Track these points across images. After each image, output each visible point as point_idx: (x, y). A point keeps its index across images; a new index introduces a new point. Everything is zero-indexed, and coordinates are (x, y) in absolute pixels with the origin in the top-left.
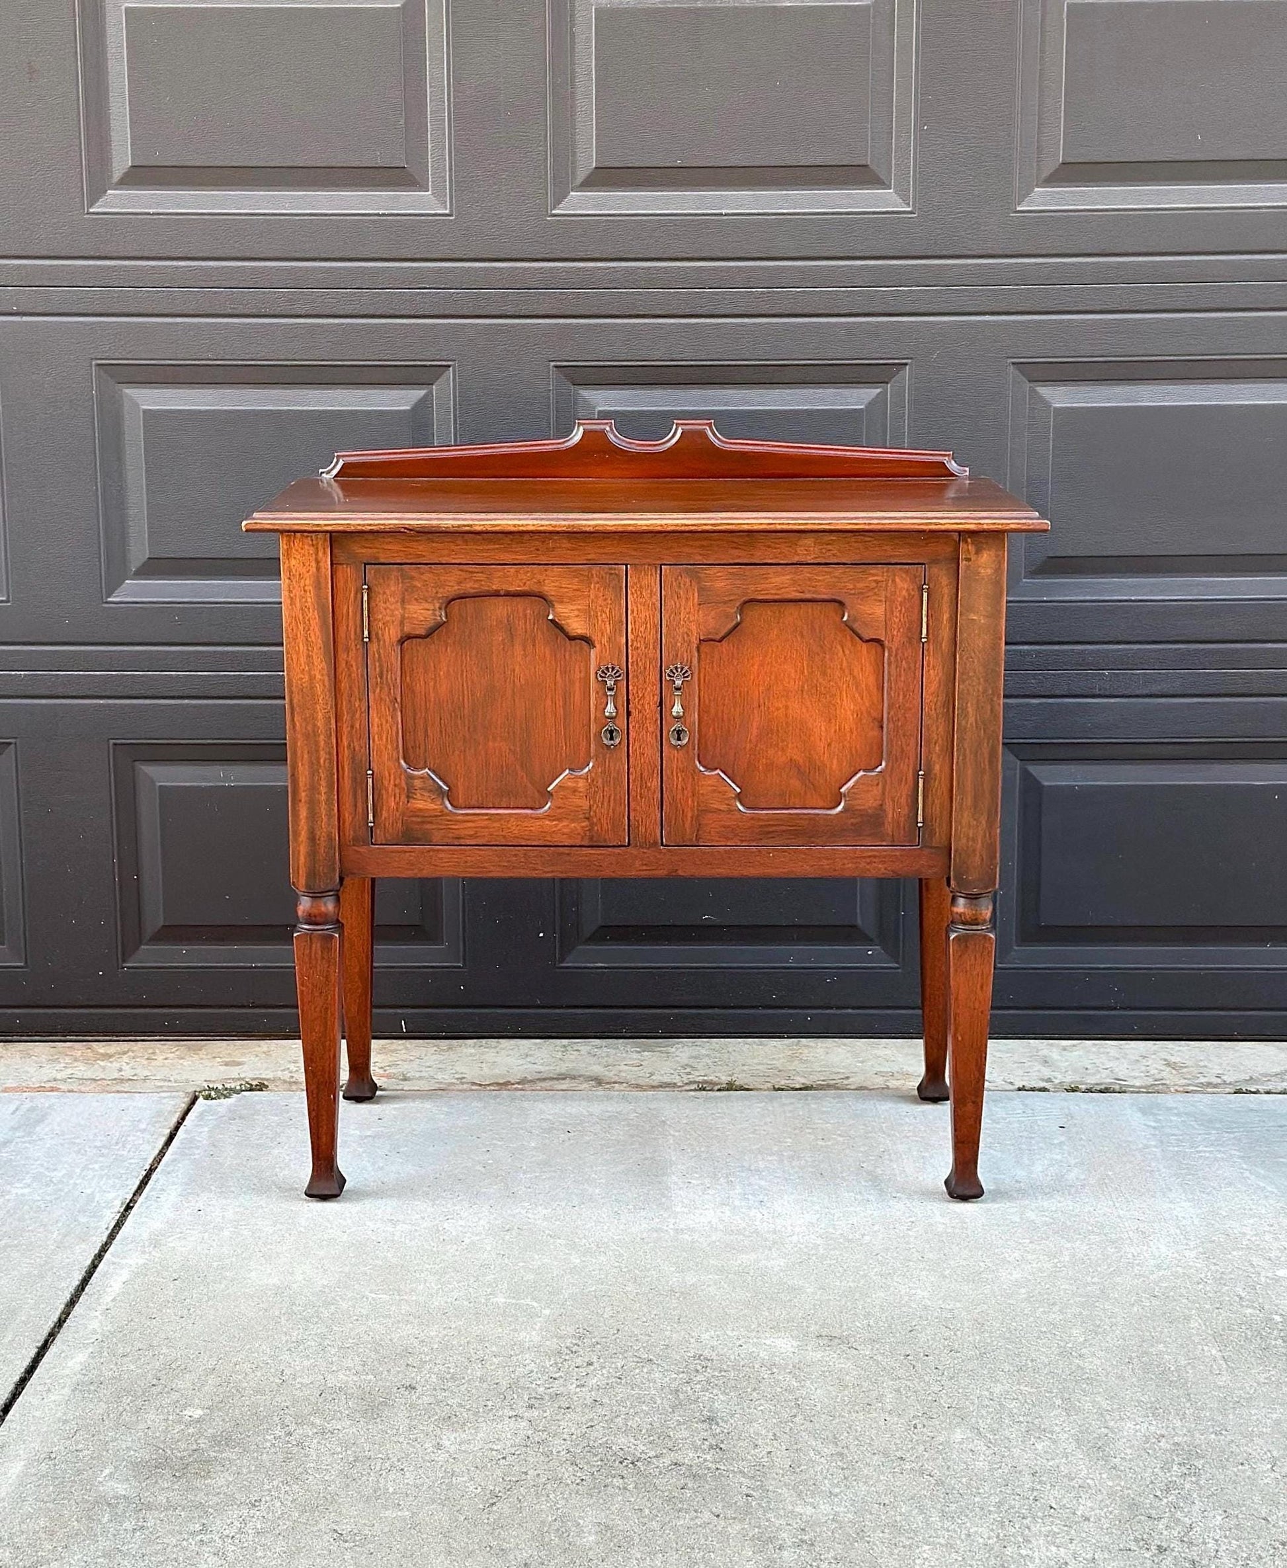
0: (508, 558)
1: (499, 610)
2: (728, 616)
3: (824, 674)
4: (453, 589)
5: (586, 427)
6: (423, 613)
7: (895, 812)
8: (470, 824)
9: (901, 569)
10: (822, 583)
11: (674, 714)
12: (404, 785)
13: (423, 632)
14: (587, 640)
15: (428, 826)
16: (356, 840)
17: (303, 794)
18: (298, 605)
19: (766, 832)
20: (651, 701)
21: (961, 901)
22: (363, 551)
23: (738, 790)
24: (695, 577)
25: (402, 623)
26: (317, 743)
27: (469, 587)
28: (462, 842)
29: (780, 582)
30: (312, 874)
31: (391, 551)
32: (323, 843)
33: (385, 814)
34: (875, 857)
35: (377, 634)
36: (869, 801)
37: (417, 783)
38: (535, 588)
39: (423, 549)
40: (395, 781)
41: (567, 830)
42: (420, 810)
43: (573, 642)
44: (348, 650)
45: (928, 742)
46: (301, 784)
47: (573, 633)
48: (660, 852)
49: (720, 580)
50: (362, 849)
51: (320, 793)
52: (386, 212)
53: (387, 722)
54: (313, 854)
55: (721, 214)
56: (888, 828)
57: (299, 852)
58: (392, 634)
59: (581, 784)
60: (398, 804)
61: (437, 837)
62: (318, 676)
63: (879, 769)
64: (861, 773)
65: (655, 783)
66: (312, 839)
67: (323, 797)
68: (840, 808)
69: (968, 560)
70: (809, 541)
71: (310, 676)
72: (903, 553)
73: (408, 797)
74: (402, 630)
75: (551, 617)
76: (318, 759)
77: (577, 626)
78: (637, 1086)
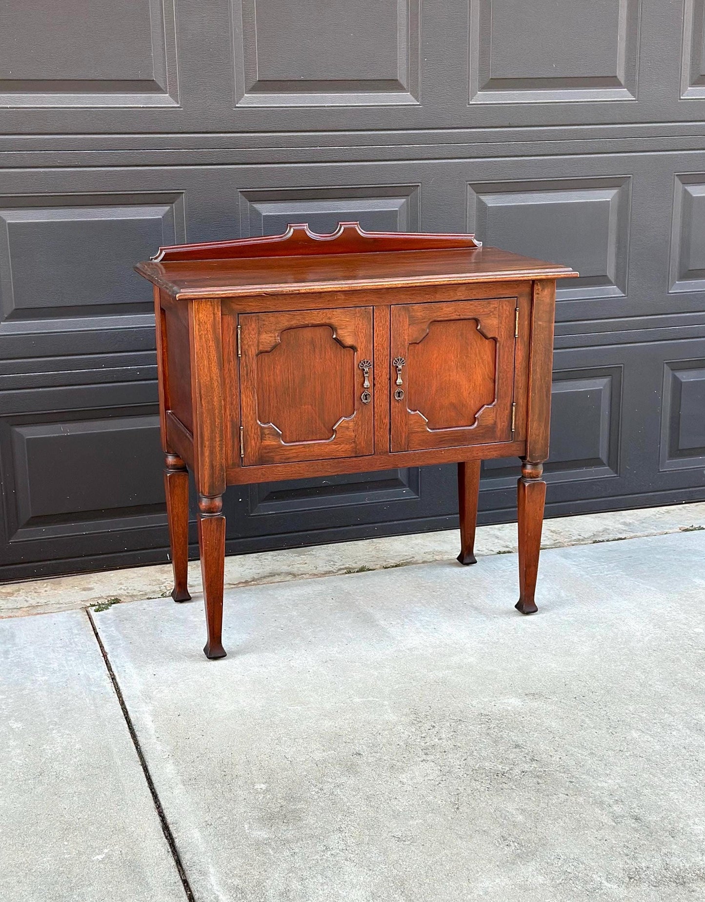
0: (313, 306)
1: (307, 334)
2: (424, 330)
3: (467, 356)
4: (286, 324)
5: (295, 228)
6: (268, 339)
7: (501, 425)
8: (294, 451)
9: (506, 301)
10: (469, 310)
11: (398, 383)
12: (259, 433)
13: (269, 349)
14: (353, 348)
15: (271, 454)
16: (234, 464)
17: (207, 443)
18: (204, 339)
19: (440, 441)
20: (385, 377)
21: (529, 467)
22: (237, 307)
23: (427, 421)
24: (407, 310)
25: (258, 346)
26: (214, 414)
27: (294, 323)
28: (289, 460)
29: (447, 311)
30: (212, 486)
31: (253, 306)
32: (218, 468)
33: (249, 450)
34: (492, 448)
35: (245, 352)
36: (490, 421)
37: (267, 431)
38: (328, 321)
39: (270, 305)
40: (255, 431)
41: (343, 449)
42: (269, 445)
43: (345, 349)
44: (229, 361)
45: (517, 388)
46: (206, 438)
47: (346, 345)
48: (389, 456)
49: (419, 311)
50: (238, 470)
51: (215, 441)
52: (145, 106)
53: (250, 400)
54: (212, 475)
55: (325, 107)
56: (498, 434)
57: (204, 475)
58: (253, 351)
59: (351, 424)
60: (256, 443)
61: (277, 458)
62: (215, 378)
63: (494, 403)
64: (486, 406)
65: (387, 421)
66: (212, 467)
67: (217, 444)
68: (475, 425)
69: (538, 294)
70: (463, 288)
71: (210, 377)
72: (507, 292)
73: (261, 439)
74: (258, 349)
75: (334, 336)
76: (214, 423)
77: (349, 341)
78: (315, 575)
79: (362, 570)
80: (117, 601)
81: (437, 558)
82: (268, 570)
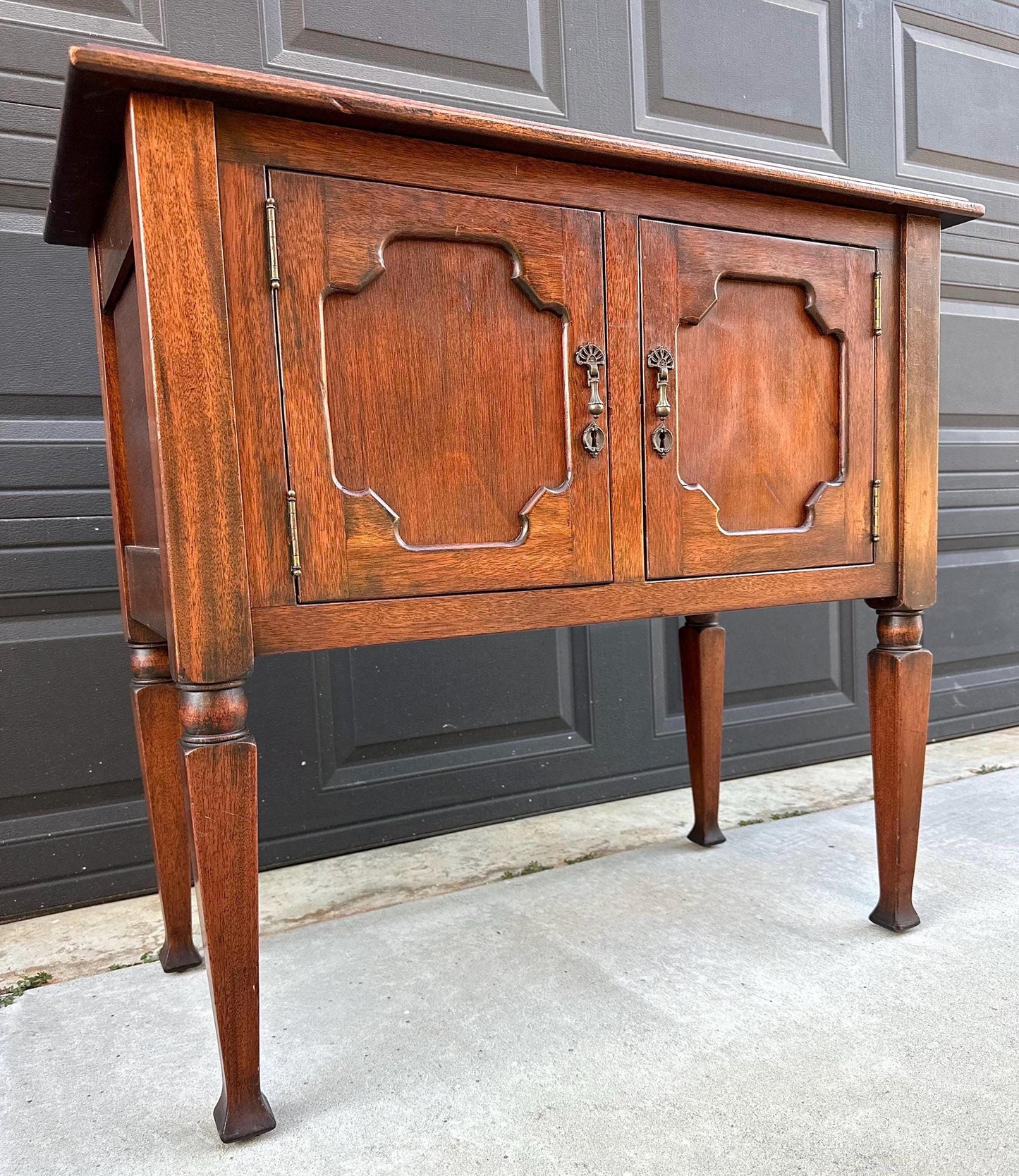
6: (353, 252)
8: (431, 566)
11: (658, 411)
12: (340, 513)
13: (357, 285)
15: (377, 571)
16: (274, 596)
17: (191, 529)
18: (167, 218)
19: (746, 555)
20: (632, 395)
23: (718, 508)
24: (673, 237)
25: (327, 270)
26: (209, 446)
27: (418, 219)
28: (423, 590)
32: (225, 604)
33: (316, 557)
35: (290, 278)
36: (834, 516)
37: (359, 510)
38: (493, 232)
40: (328, 508)
41: (548, 565)
42: (365, 549)
43: (540, 313)
44: (247, 301)
45: (881, 447)
47: (544, 301)
48: (643, 588)
50: (285, 612)
51: (217, 525)
53: (311, 416)
54: (212, 623)
56: (850, 546)
58: (314, 283)
59: (564, 503)
60: (333, 540)
61: (389, 586)
62: (206, 339)
63: (840, 479)
64: (826, 484)
65: (637, 502)
66: (210, 598)
67: (224, 532)
68: (808, 525)
69: (913, 245)
71: (193, 334)
72: (857, 233)
73: (347, 530)
74: (328, 279)
75: (517, 273)
76: (211, 470)
77: (549, 291)
78: (448, 886)
79: (528, 871)
80: (41, 980)
81: (649, 838)
82: (359, 884)
